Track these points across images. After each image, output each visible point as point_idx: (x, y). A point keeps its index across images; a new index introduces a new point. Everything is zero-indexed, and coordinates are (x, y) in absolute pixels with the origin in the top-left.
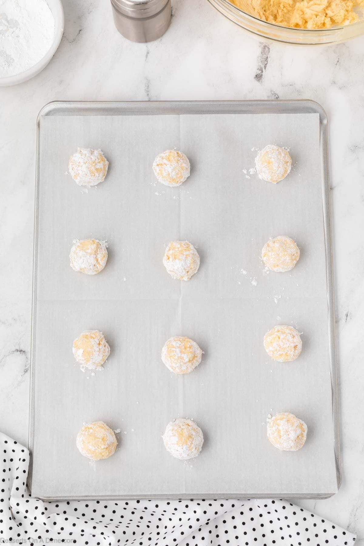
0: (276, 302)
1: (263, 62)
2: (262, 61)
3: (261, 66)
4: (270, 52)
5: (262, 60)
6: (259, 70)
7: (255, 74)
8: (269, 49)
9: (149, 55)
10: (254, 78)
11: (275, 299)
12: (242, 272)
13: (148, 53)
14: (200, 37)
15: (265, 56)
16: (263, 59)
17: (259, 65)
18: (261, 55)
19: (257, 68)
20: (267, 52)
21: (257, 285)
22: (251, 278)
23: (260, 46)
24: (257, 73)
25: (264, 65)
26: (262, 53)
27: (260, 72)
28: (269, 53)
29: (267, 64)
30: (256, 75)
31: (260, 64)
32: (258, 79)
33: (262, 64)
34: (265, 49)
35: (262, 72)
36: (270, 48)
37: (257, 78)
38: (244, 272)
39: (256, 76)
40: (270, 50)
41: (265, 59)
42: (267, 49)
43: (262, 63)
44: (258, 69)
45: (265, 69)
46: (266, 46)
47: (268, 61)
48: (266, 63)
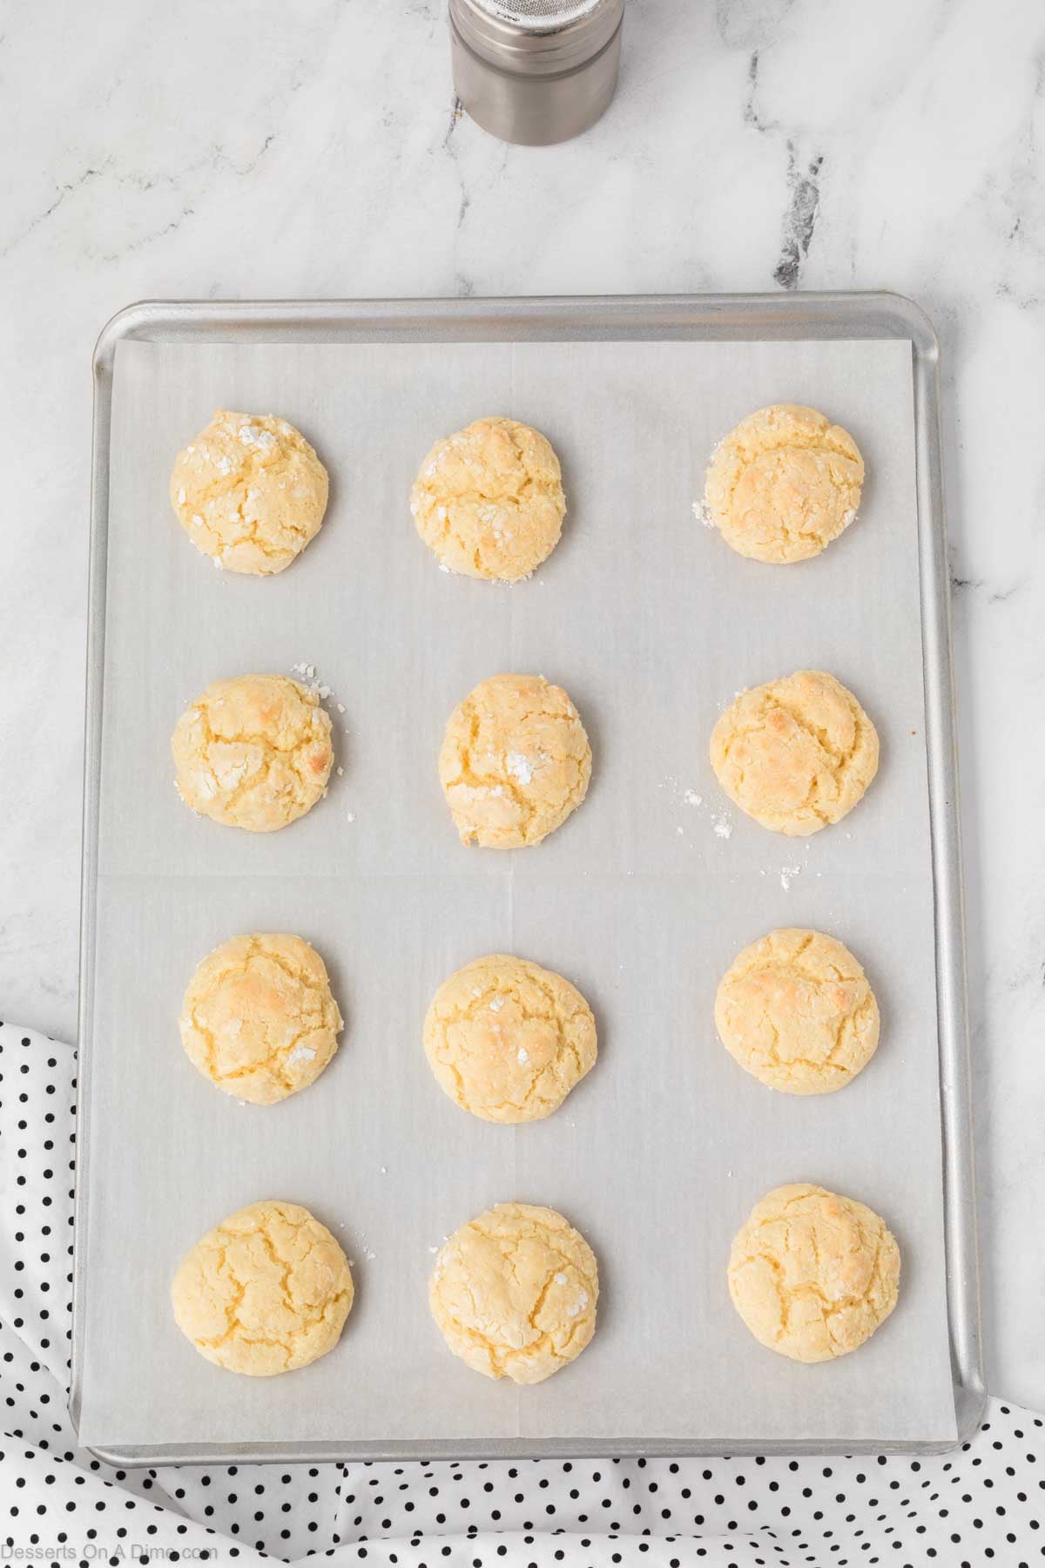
0: (786, 886)
1: (799, 229)
2: (796, 228)
3: (795, 242)
4: (820, 201)
5: (797, 224)
6: (787, 253)
7: (775, 266)
8: (816, 191)
9: (468, 210)
10: (775, 276)
11: (783, 877)
12: (688, 798)
13: (466, 204)
14: (615, 159)
15: (804, 214)
16: (799, 221)
17: (788, 239)
18: (795, 209)
19: (783, 247)
20: (810, 202)
21: (731, 835)
22: (713, 817)
23: (789, 185)
24: (783, 262)
25: (803, 238)
26: (796, 203)
27: (790, 259)
28: (816, 203)
29: (811, 235)
30: (779, 266)
31: (791, 235)
32: (784, 279)
33: (798, 237)
34: (806, 193)
35: (797, 258)
36: (820, 188)
37: (782, 276)
38: (695, 800)
39: (780, 269)
40: (820, 195)
41: (805, 220)
42: (810, 192)
43: (795, 232)
44: (785, 250)
45: (805, 249)
46: (808, 184)
47: (813, 227)
48: (808, 231)
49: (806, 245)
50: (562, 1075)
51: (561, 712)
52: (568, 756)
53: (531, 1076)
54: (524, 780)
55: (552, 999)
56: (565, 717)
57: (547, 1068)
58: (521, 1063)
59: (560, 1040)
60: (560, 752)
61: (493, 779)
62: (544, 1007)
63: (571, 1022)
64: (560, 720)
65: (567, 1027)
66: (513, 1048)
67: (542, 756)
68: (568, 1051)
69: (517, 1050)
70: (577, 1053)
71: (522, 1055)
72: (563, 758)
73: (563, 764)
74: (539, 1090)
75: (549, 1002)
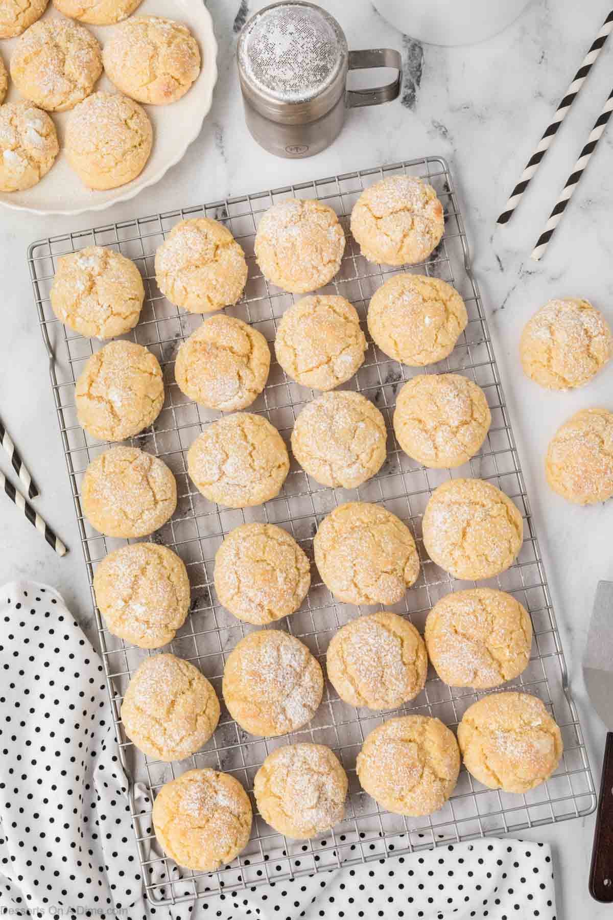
1: (413, 73)
3: (412, 81)
4: (424, 55)
5: (412, 70)
6: (408, 88)
8: (421, 49)
10: (402, 103)
15: (415, 62)
16: (413, 68)
17: (407, 80)
18: (410, 61)
19: (405, 85)
20: (418, 55)
23: (405, 47)
24: (406, 94)
25: (417, 78)
26: (410, 57)
27: (411, 90)
28: (422, 56)
29: (420, 75)
31: (408, 77)
32: (407, 104)
33: (413, 77)
34: (415, 50)
35: (414, 90)
36: (424, 49)
37: (406, 102)
39: (405, 98)
41: (417, 67)
42: (417, 50)
43: (411, 75)
44: (406, 87)
45: (418, 85)
46: (416, 45)
47: (421, 71)
48: (418, 73)
49: (418, 82)
50: (451, 329)
51: (149, 370)
52: (146, 396)
53: (435, 332)
54: (117, 405)
55: (437, 291)
56: (151, 374)
57: (442, 326)
58: (427, 326)
59: (446, 310)
60: (140, 394)
61: (100, 398)
62: (433, 295)
63: (450, 300)
64: (146, 374)
65: (448, 303)
66: (422, 318)
67: (130, 393)
68: (451, 316)
69: (424, 318)
70: (456, 317)
71: (427, 320)
72: (142, 396)
73: (141, 401)
74: (439, 340)
75: (436, 292)
